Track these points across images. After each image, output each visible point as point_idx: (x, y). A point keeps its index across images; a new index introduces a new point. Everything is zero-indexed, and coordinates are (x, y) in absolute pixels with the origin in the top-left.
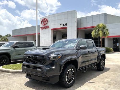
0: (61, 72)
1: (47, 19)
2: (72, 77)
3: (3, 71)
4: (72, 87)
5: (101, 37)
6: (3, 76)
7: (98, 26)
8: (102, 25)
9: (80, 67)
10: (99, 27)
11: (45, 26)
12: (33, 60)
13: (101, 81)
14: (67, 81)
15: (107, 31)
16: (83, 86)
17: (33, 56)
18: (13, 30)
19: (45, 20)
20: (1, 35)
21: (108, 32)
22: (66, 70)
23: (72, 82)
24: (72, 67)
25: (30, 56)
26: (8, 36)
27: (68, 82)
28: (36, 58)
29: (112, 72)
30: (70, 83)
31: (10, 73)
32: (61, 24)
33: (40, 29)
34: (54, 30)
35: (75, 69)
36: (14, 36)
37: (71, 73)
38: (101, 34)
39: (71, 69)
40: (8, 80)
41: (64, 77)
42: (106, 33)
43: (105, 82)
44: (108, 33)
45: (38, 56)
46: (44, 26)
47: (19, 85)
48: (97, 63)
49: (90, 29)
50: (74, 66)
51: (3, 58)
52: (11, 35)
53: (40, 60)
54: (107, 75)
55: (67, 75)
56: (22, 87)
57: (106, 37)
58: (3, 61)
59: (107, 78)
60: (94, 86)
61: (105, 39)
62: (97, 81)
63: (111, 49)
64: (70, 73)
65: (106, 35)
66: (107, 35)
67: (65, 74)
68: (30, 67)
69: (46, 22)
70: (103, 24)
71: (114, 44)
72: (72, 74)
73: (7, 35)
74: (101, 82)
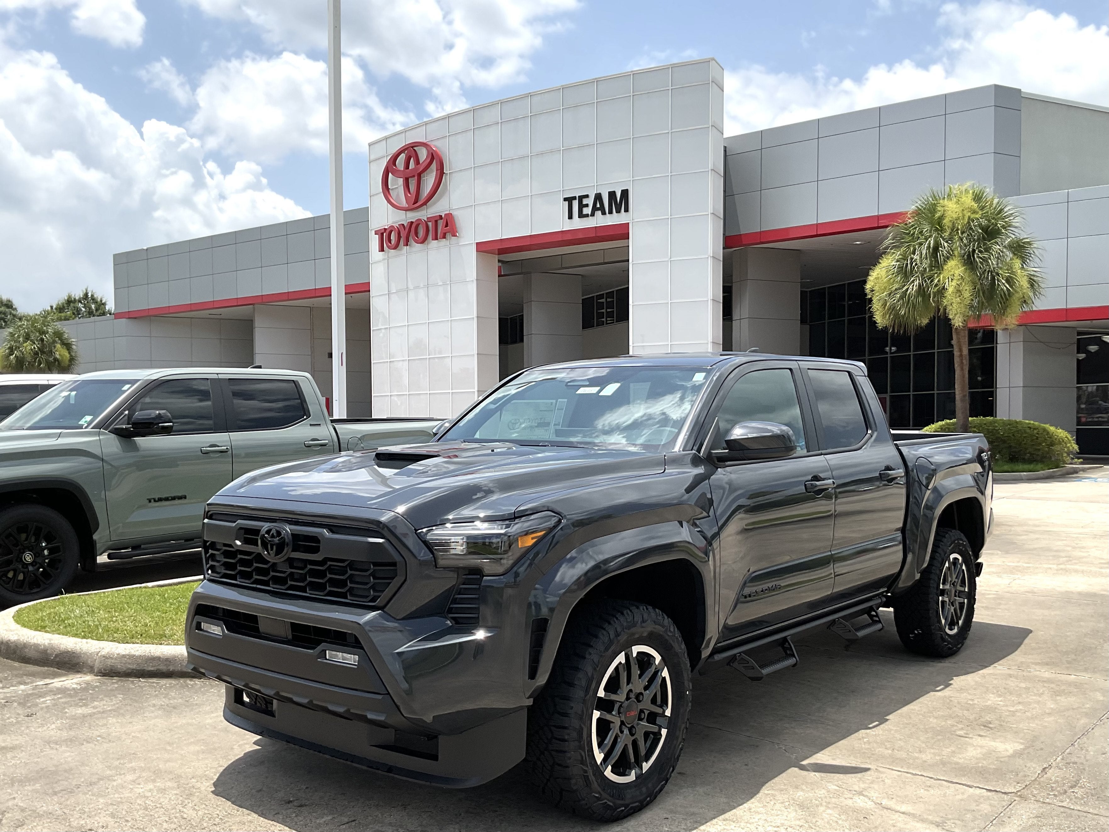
0: (542, 679)
1: (440, 146)
2: (652, 718)
3: (26, 660)
4: (647, 816)
5: (957, 322)
6: (25, 701)
7: (932, 209)
8: (968, 201)
9: (728, 631)
10: (938, 225)
11: (423, 214)
12: (291, 562)
13: (927, 756)
14: (599, 757)
15: (1017, 264)
16: (753, 804)
17: (288, 528)
18: (117, 257)
19: (423, 154)
20: (9, 305)
21: (1032, 268)
22: (593, 656)
23: (646, 766)
24: (650, 627)
25: (256, 532)
26: (77, 312)
27: (608, 773)
28: (315, 550)
29: (1046, 674)
30: (632, 777)
31: (91, 670)
32: (569, 200)
33: (374, 241)
34: (501, 252)
35: (680, 648)
36: (132, 316)
37: (638, 685)
38: (958, 291)
39: (636, 649)
40: (70, 741)
41: (575, 723)
42: (1004, 286)
43: (962, 770)
44: (1032, 283)
45: (332, 529)
46: (413, 216)
47: (163, 791)
48: (903, 583)
49: (858, 239)
50: (667, 621)
51: (23, 529)
52: (101, 305)
53: (352, 565)
54: (992, 700)
55: (604, 705)
56: (189, 812)
57: (1011, 319)
58: (28, 557)
59: (986, 725)
60: (860, 802)
61: (1001, 337)
62: (894, 760)
63: (1052, 441)
64: (625, 688)
65: (1007, 298)
66: (1015, 300)
67: (578, 693)
68: (263, 627)
69: (429, 181)
70: (978, 198)
71: (1092, 387)
72: (648, 695)
73: (70, 301)
74: (924, 766)
